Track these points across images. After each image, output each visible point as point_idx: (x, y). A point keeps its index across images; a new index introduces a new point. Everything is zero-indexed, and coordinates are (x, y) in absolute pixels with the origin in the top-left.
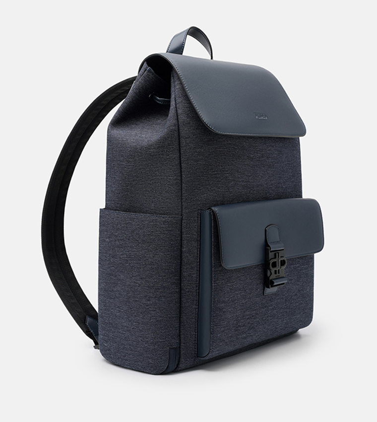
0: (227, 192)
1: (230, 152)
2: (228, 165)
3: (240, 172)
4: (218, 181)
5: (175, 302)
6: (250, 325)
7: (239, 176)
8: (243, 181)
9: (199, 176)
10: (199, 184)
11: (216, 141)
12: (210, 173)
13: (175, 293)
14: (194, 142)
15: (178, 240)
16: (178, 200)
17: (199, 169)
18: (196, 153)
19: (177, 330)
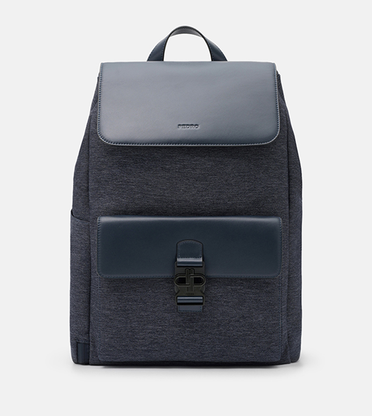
0: (132, 203)
1: (136, 163)
2: (134, 177)
3: (150, 185)
4: (123, 192)
5: (83, 301)
6: (152, 339)
7: (150, 189)
8: (155, 195)
9: (104, 185)
10: (104, 193)
11: (121, 151)
12: (115, 182)
13: (83, 293)
14: (98, 152)
15: (87, 243)
16: (83, 205)
17: (103, 178)
18: (100, 163)
19: (85, 327)
